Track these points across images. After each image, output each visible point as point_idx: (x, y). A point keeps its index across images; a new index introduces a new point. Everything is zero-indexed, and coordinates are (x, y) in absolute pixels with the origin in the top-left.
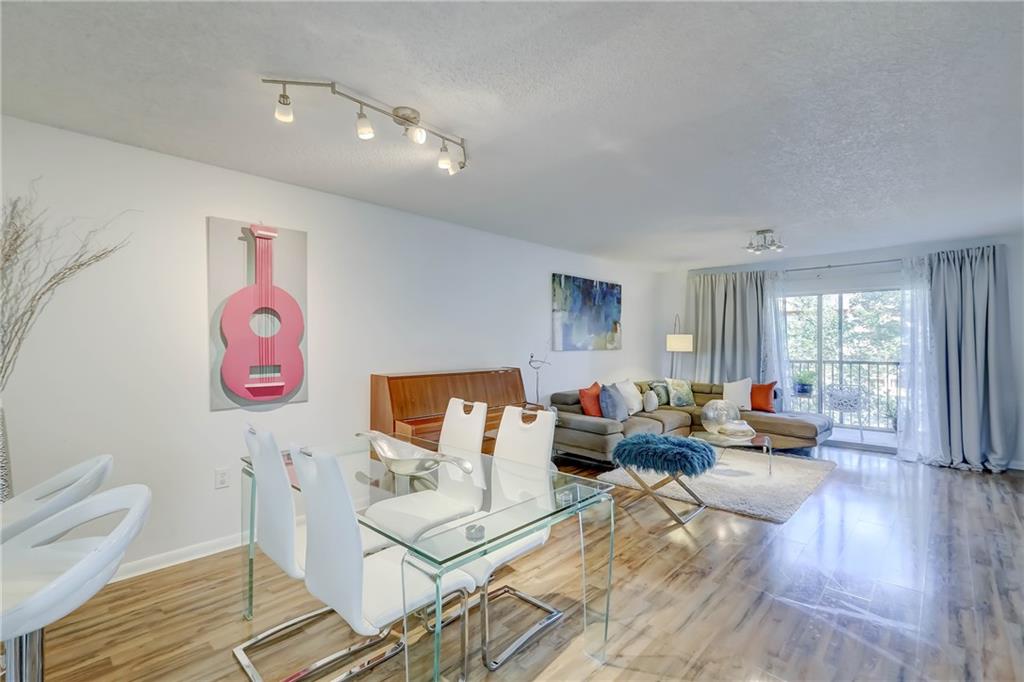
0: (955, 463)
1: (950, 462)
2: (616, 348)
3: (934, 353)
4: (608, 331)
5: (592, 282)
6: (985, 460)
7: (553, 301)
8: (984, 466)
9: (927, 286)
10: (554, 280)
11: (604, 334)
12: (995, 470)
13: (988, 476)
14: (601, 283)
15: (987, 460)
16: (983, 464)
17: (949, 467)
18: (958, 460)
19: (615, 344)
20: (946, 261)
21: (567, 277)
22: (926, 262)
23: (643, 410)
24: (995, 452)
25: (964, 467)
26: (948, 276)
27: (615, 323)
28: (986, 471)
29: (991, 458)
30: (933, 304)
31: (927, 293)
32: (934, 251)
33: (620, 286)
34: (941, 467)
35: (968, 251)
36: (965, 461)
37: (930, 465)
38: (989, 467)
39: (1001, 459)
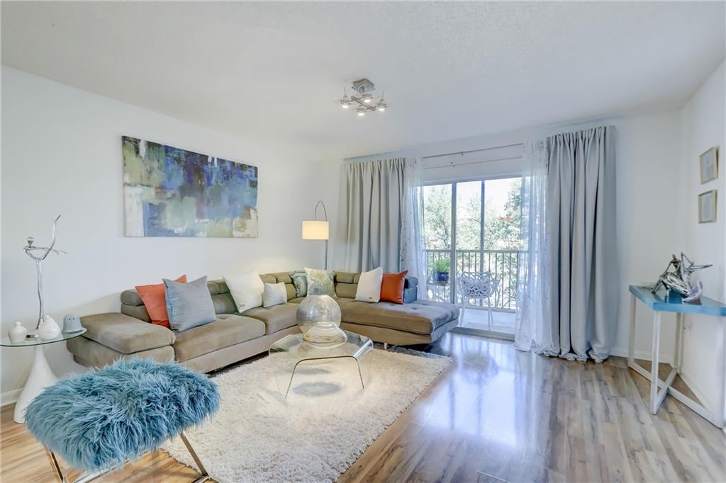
0: (563, 353)
1: (558, 352)
2: (248, 237)
3: (549, 240)
4: (234, 216)
5: (207, 157)
6: (589, 349)
7: (124, 172)
8: (589, 355)
9: (545, 171)
10: (124, 144)
11: (227, 220)
12: (598, 360)
13: (590, 366)
14: (221, 161)
15: (591, 349)
16: (587, 352)
17: (558, 357)
18: (565, 350)
19: (247, 232)
20: (562, 144)
21: (151, 145)
22: (545, 146)
23: (262, 306)
24: (599, 342)
25: (571, 357)
26: (564, 160)
27: (248, 208)
28: (590, 360)
29: (595, 347)
30: (550, 189)
31: (545, 177)
32: (552, 135)
33: (256, 169)
34: (551, 357)
35: (582, 132)
36: (572, 351)
37: (542, 355)
38: (593, 357)
39: (604, 348)
